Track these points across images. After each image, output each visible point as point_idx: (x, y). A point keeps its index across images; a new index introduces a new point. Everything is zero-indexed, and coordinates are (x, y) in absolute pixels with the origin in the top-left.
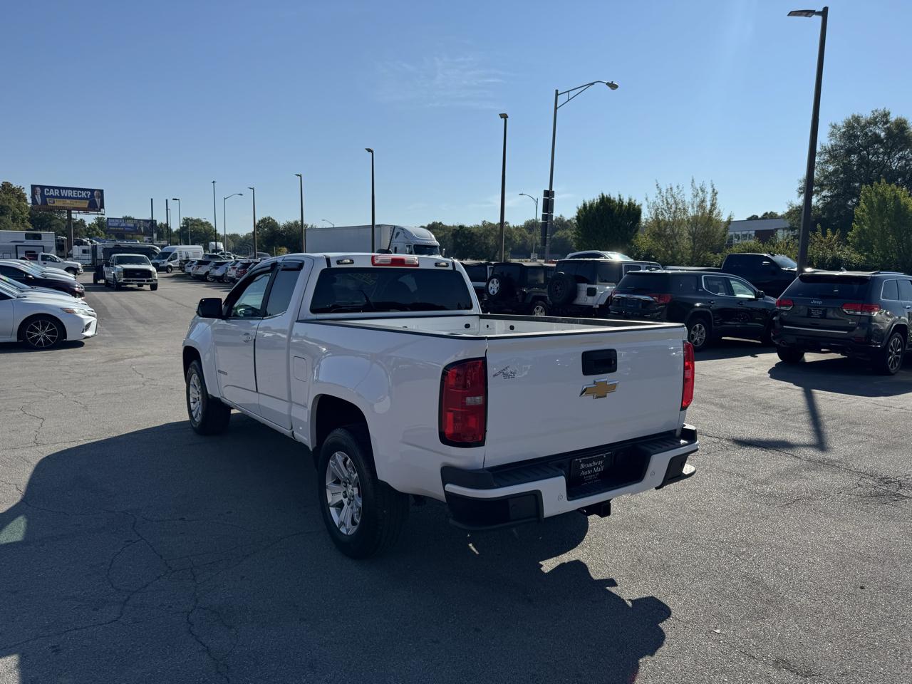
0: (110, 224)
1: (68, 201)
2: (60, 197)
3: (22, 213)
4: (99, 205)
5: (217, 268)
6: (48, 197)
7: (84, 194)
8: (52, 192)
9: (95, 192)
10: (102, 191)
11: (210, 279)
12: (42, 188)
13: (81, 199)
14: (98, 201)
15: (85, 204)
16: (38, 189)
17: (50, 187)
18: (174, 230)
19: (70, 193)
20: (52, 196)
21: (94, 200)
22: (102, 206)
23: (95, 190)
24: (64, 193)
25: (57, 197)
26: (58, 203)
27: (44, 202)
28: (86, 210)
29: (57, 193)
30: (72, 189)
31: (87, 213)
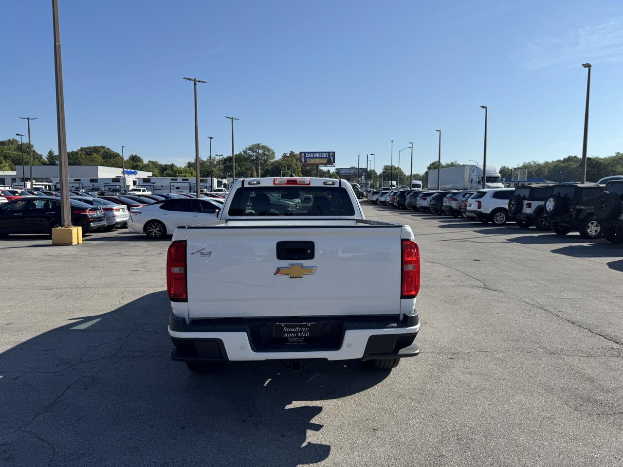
0: (341, 172)
1: (317, 160)
2: (313, 158)
3: (298, 168)
4: (332, 161)
5: (382, 196)
6: (308, 158)
7: (325, 156)
8: (309, 155)
9: (331, 153)
10: (334, 153)
11: (378, 203)
12: (305, 153)
13: (324, 158)
14: (332, 158)
15: (325, 161)
16: (303, 154)
17: (308, 153)
18: (378, 174)
19: (318, 155)
20: (309, 158)
21: (330, 158)
22: (334, 162)
23: (331, 152)
24: (315, 155)
25: (311, 158)
26: (312, 161)
27: (305, 161)
28: (325, 164)
29: (311, 155)
30: (319, 153)
31: (326, 166)
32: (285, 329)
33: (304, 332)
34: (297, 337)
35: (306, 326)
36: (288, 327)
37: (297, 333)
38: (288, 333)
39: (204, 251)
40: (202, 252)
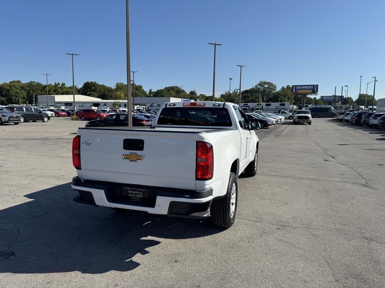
0: (324, 99)
1: (304, 90)
2: (302, 89)
3: (292, 96)
4: (316, 91)
5: (346, 116)
6: (298, 89)
7: (310, 87)
8: (299, 88)
9: (315, 86)
10: (317, 85)
12: (296, 86)
13: (310, 89)
14: (315, 89)
15: (311, 91)
16: (294, 87)
17: (298, 86)
19: (305, 87)
20: (299, 89)
21: (314, 89)
22: (317, 91)
23: (315, 85)
24: (303, 87)
25: (301, 89)
26: (301, 92)
27: (296, 92)
28: (310, 94)
29: (301, 88)
30: (306, 86)
31: (311, 95)
32: (130, 191)
33: (140, 195)
34: (136, 197)
35: (141, 191)
36: (131, 190)
37: (136, 194)
38: (132, 194)
39: (88, 142)
40: (87, 142)
